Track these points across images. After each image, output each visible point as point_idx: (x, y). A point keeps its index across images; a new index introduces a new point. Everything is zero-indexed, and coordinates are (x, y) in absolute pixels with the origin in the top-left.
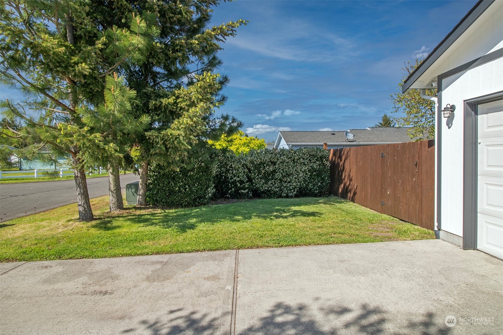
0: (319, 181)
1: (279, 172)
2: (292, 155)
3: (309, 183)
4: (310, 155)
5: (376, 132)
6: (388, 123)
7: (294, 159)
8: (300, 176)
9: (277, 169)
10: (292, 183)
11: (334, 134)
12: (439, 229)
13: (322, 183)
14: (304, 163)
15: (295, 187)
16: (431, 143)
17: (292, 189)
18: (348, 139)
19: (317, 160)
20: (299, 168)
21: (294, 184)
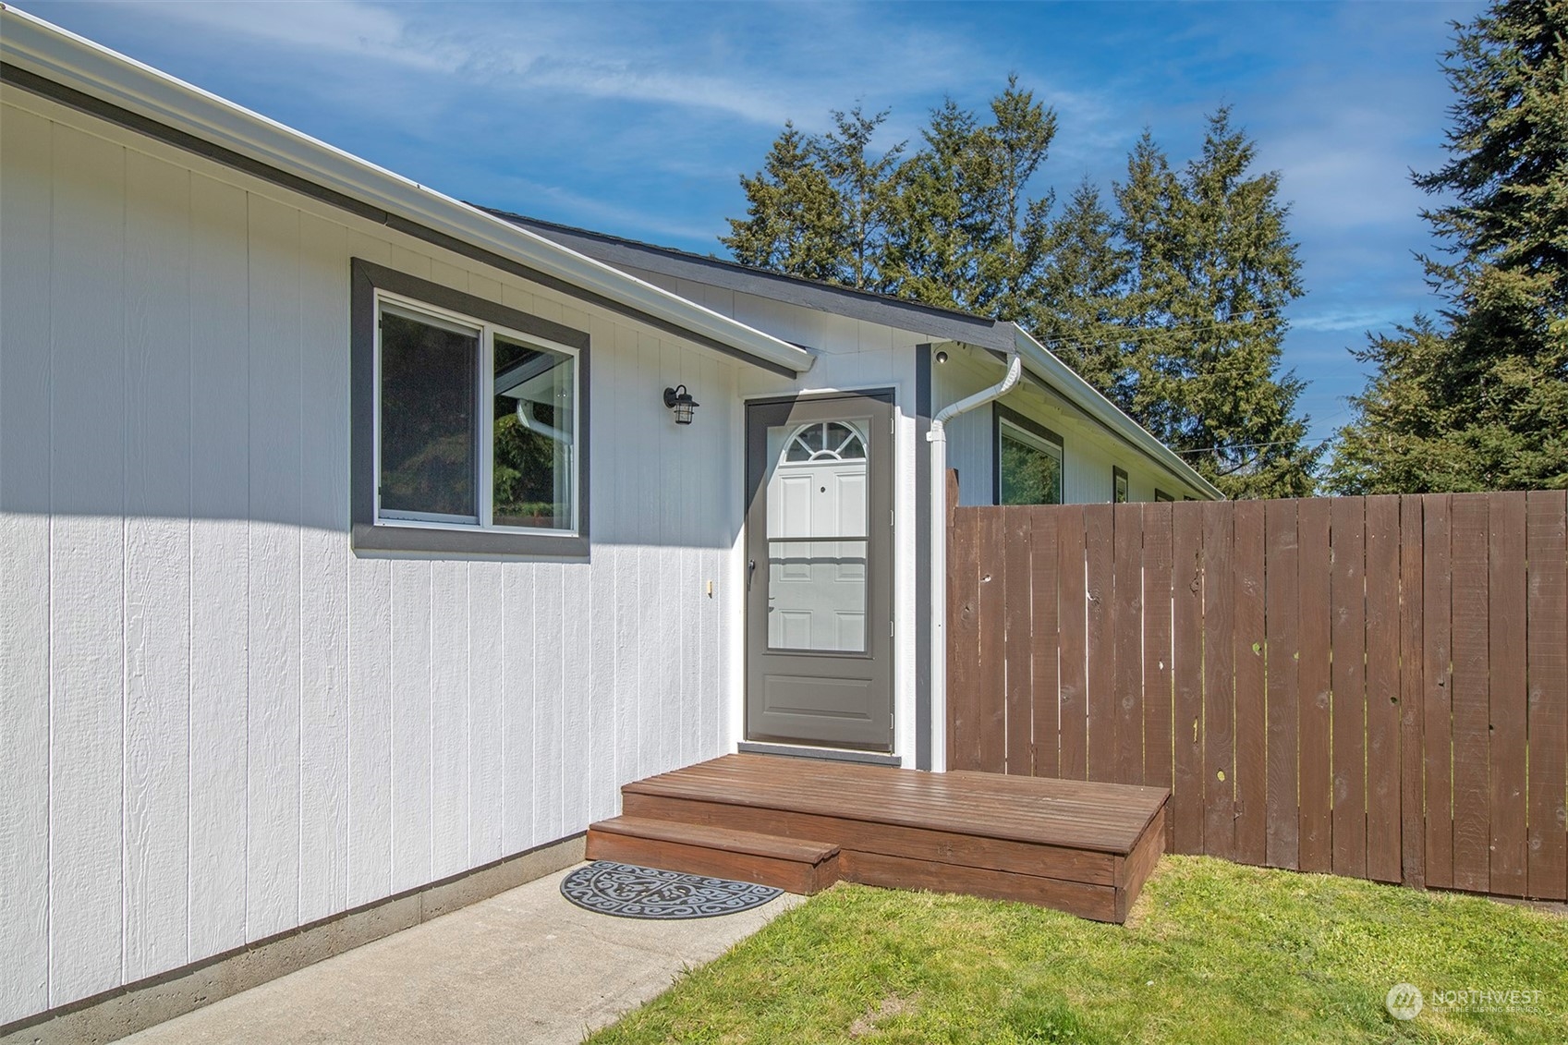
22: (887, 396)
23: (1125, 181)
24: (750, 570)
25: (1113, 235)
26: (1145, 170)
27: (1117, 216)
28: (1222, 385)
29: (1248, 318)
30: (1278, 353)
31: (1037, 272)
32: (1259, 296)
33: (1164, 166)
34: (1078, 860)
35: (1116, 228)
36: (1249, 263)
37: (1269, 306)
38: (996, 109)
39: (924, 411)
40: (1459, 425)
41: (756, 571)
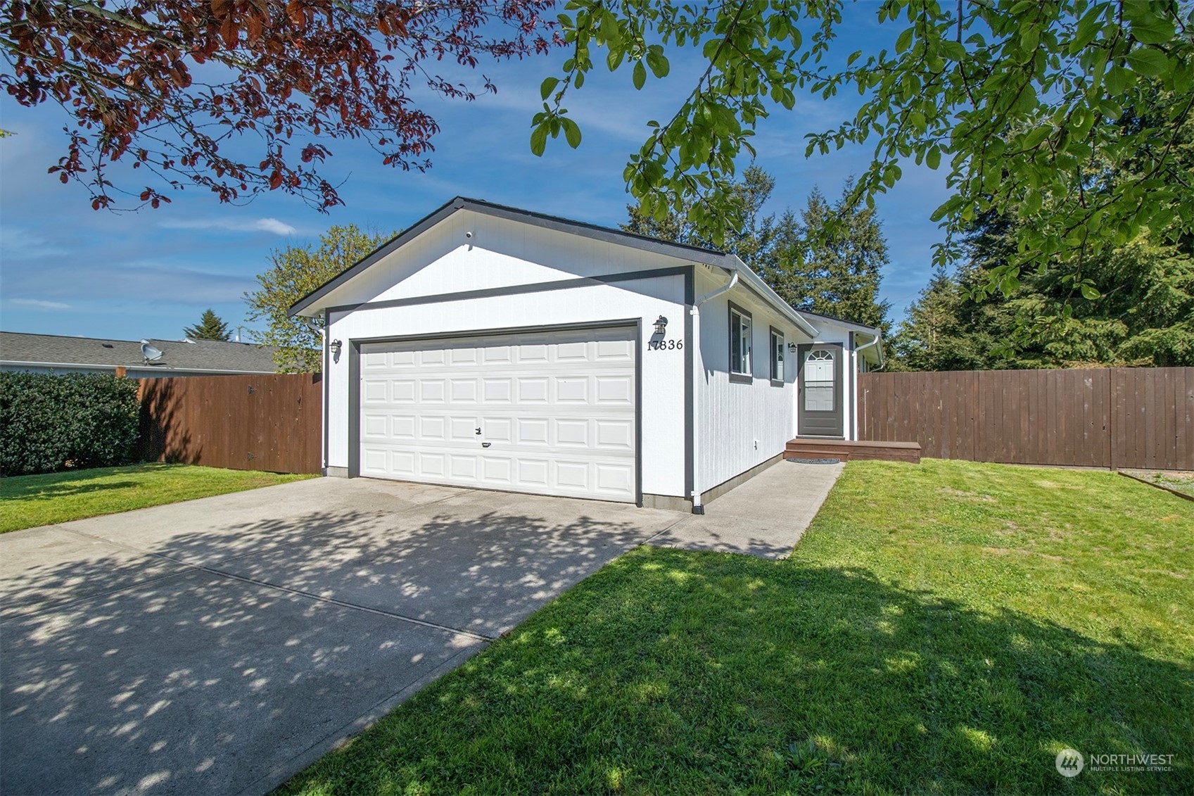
0: (116, 437)
1: (20, 421)
2: (54, 387)
3: (92, 441)
4: (97, 388)
5: (205, 349)
6: (216, 328)
7: (59, 395)
8: (72, 428)
9: (13, 415)
10: (53, 443)
11: (111, 347)
12: (327, 466)
13: (122, 440)
14: (83, 405)
15: (60, 452)
16: (317, 378)
17: (51, 456)
18: (148, 359)
19: (112, 398)
20: (71, 412)
21: (58, 445)
22: (841, 345)
23: (806, 210)
24: (799, 391)
25: (801, 233)
26: (816, 204)
27: (803, 225)
28: (853, 306)
29: (864, 273)
30: (878, 290)
31: (766, 251)
32: (869, 263)
33: (825, 202)
34: (909, 451)
35: (803, 230)
36: (864, 248)
37: (873, 267)
38: (746, 175)
39: (851, 349)
40: (968, 331)
41: (801, 390)
